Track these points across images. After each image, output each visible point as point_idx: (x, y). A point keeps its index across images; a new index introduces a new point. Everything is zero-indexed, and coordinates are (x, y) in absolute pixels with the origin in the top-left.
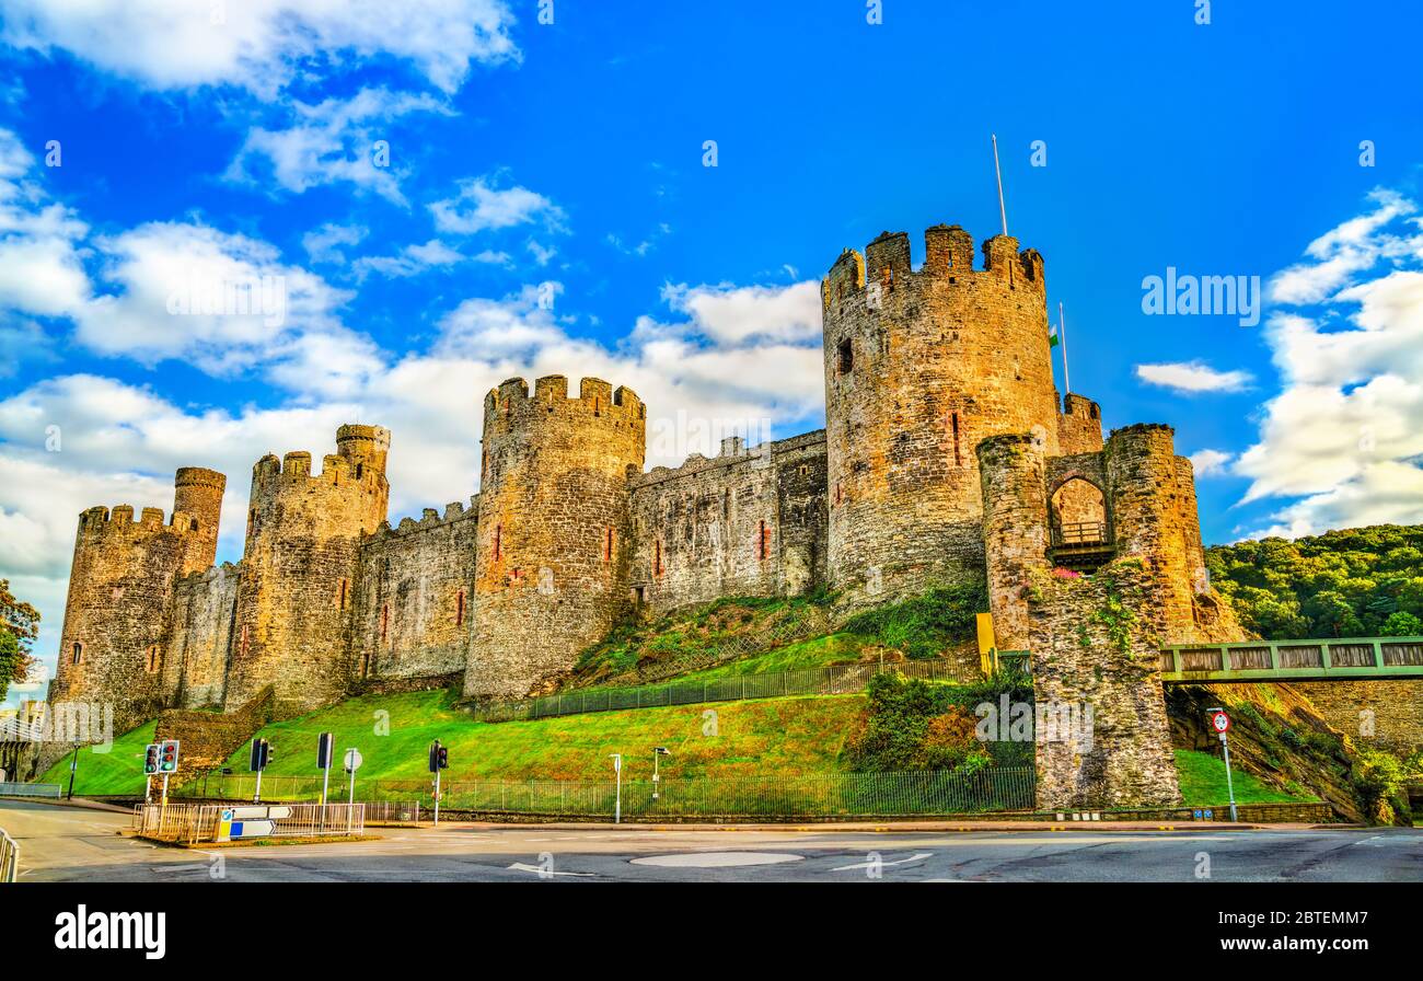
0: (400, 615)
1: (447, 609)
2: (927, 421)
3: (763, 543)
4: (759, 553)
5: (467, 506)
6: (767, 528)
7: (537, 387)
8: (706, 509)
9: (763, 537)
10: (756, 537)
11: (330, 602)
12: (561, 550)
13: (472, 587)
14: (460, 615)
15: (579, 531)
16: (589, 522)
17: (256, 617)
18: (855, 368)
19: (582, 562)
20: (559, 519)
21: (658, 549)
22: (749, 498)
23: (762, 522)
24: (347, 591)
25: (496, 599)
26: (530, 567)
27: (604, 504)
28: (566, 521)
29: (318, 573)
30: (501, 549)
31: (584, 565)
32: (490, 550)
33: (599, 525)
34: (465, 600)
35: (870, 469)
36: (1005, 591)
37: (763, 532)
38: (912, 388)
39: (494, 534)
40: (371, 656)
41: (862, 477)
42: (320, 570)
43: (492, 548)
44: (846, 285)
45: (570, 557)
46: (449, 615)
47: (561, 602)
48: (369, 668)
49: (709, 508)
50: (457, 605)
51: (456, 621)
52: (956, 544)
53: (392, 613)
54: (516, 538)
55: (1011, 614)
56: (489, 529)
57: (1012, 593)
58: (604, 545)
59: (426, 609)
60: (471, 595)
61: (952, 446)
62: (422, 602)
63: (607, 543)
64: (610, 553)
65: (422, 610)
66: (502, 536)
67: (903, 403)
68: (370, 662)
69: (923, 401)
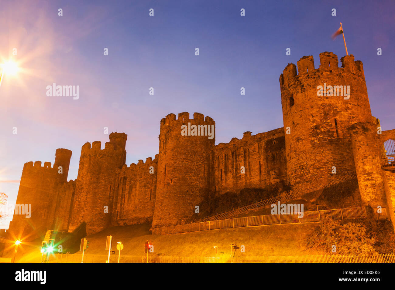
0: (129, 197)
1: (146, 195)
2: (325, 121)
3: (260, 169)
4: (259, 172)
5: (154, 158)
6: (261, 163)
7: (179, 117)
8: (239, 157)
9: (260, 167)
10: (258, 166)
11: (106, 193)
12: (188, 172)
13: (156, 186)
14: (151, 197)
15: (194, 165)
16: (197, 163)
17: (81, 198)
18: (295, 104)
19: (195, 176)
20: (187, 161)
21: (221, 172)
22: (254, 153)
23: (260, 162)
24: (111, 189)
25: (165, 190)
26: (176, 178)
27: (203, 156)
28: (189, 162)
29: (102, 183)
30: (167, 172)
31: (196, 178)
32: (162, 172)
33: (201, 163)
34: (153, 191)
35: (303, 139)
36: (366, 183)
37: (260, 165)
38: (318, 110)
39: (164, 167)
40: (119, 212)
41: (300, 142)
42: (103, 181)
43: (163, 172)
44: (290, 75)
45: (191, 174)
46: (147, 197)
47: (187, 191)
48: (118, 216)
49: (240, 157)
50: (149, 193)
51: (149, 199)
52: (340, 166)
53: (127, 196)
54: (171, 168)
55: (370, 192)
56: (162, 165)
57: (369, 183)
58: (202, 170)
59: (139, 195)
60: (155, 189)
61: (335, 130)
62: (137, 192)
63: (203, 170)
64: (204, 173)
65: (137, 195)
66: (167, 167)
67: (315, 115)
68: (119, 214)
69: (323, 114)
